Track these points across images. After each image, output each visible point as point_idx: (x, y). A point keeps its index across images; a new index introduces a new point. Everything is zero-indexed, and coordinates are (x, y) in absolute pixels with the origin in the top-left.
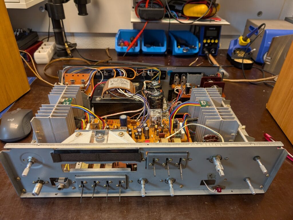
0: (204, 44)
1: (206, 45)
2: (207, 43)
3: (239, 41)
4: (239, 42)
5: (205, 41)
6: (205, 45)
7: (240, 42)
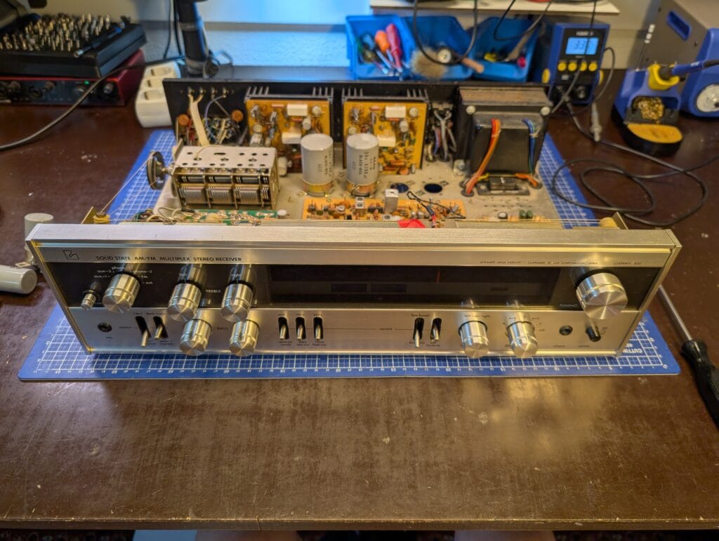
0: (560, 73)
1: (565, 77)
2: (567, 71)
3: (649, 76)
4: (648, 80)
5: (562, 67)
6: (561, 77)
7: (651, 81)
